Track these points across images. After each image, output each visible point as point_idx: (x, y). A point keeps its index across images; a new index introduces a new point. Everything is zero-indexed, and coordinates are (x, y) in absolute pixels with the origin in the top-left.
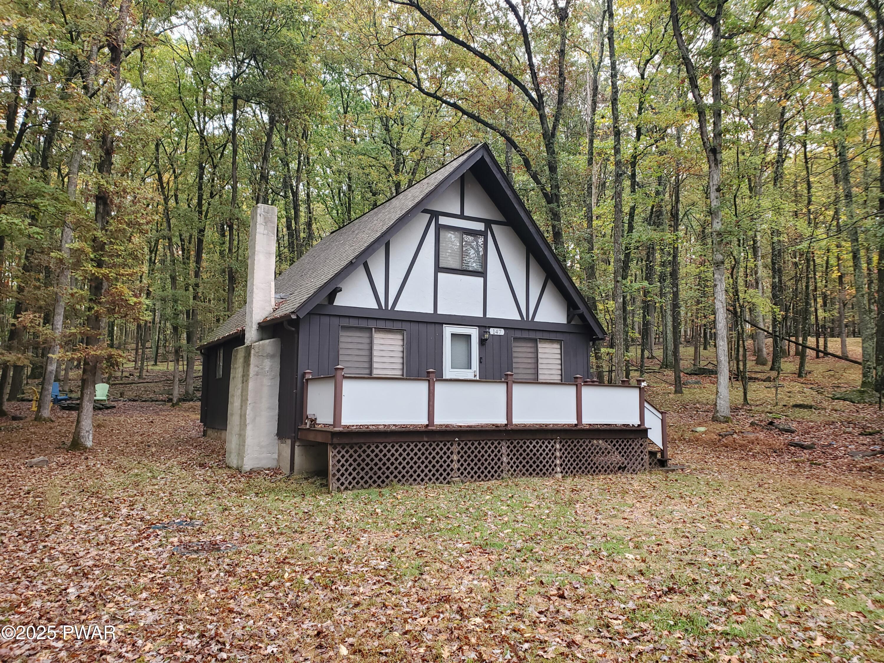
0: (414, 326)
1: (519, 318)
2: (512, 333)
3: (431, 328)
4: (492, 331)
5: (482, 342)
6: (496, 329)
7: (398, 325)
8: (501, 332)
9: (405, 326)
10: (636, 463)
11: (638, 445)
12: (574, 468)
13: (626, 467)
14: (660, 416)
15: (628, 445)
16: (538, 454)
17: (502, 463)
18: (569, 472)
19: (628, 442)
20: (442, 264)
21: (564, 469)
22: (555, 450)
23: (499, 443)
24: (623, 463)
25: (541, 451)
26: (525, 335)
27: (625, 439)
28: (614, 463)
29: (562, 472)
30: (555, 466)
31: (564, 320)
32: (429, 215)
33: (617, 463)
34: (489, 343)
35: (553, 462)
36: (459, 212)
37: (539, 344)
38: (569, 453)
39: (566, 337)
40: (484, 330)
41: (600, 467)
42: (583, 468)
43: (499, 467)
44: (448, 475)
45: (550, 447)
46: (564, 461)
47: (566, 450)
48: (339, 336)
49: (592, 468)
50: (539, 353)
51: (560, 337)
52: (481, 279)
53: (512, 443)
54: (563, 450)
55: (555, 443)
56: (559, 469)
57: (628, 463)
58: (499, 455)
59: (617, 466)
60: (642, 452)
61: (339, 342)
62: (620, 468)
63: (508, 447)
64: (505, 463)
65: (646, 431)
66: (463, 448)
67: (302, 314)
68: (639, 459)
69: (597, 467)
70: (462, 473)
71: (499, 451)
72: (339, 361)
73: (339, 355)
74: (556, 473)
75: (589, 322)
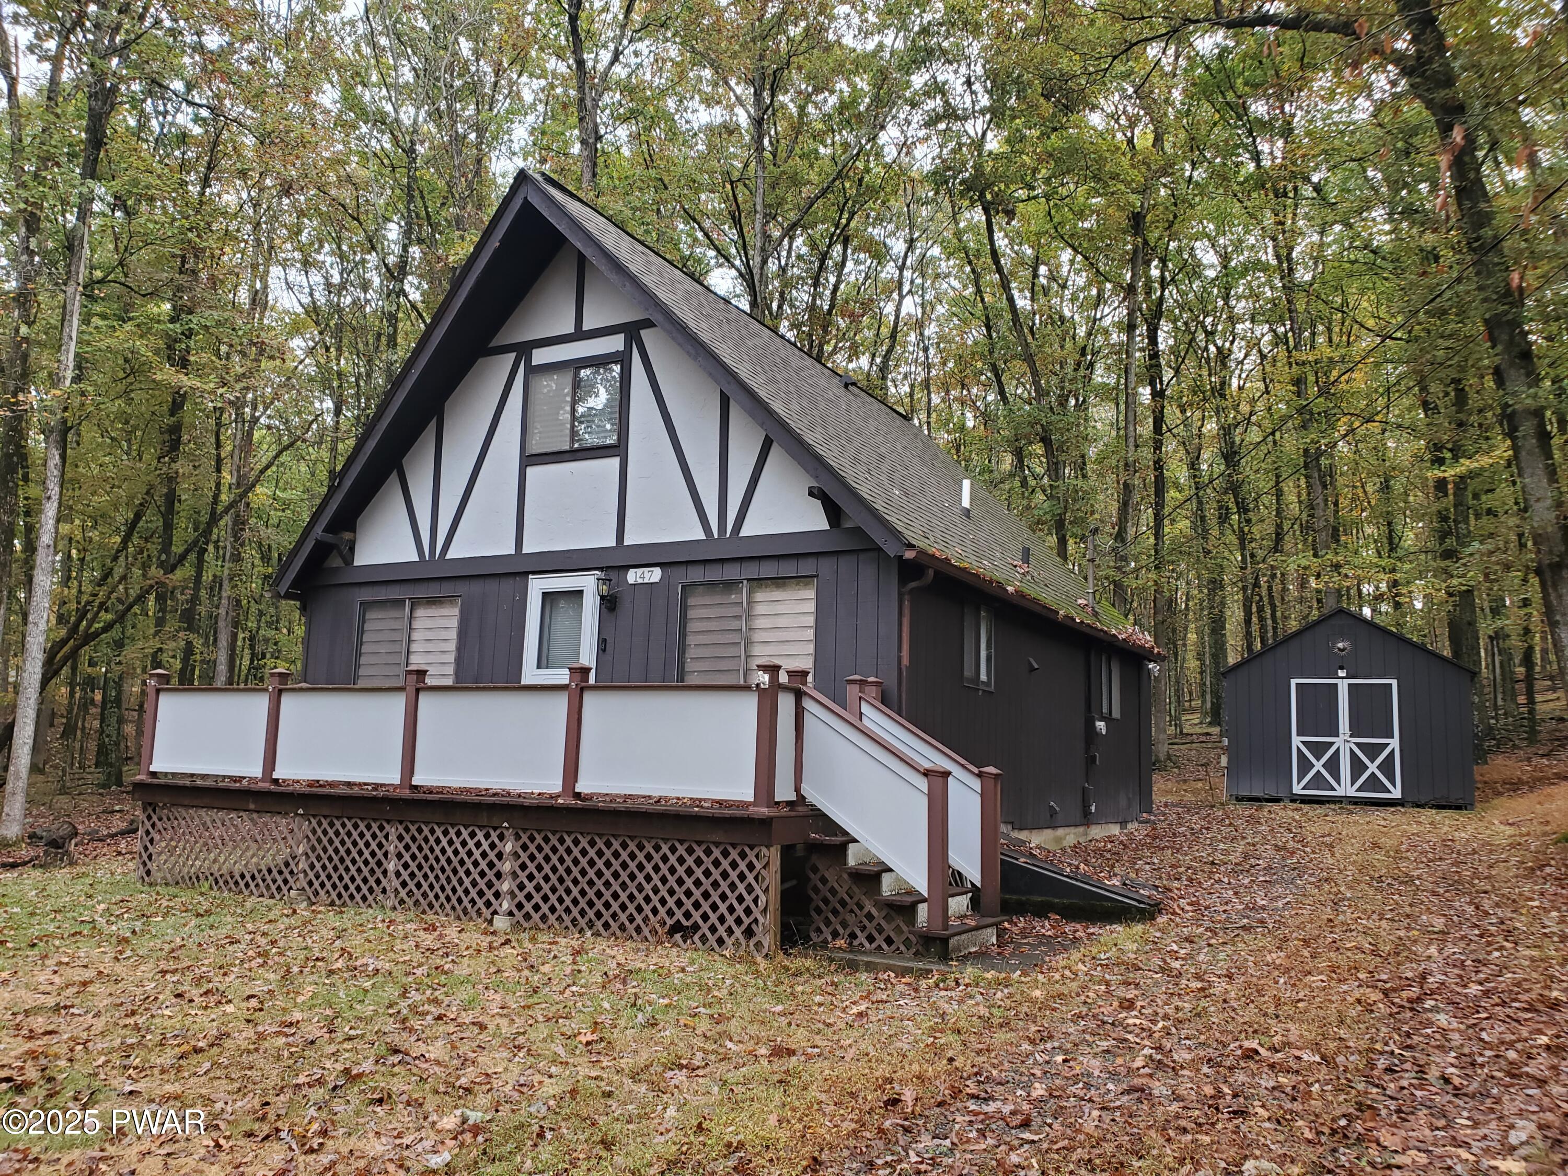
0: (476, 588)
1: (702, 536)
2: (681, 576)
3: (507, 586)
4: (633, 576)
5: (609, 603)
6: (640, 571)
7: (447, 589)
8: (655, 575)
9: (462, 588)
10: (730, 920)
11: (743, 866)
12: (553, 909)
13: (696, 927)
14: (923, 784)
15: (708, 862)
16: (455, 861)
17: (385, 872)
18: (536, 917)
19: (708, 852)
20: (535, 447)
21: (520, 906)
22: (500, 856)
23: (381, 828)
24: (687, 915)
25: (463, 853)
26: (714, 574)
27: (699, 843)
28: (662, 911)
29: (511, 914)
30: (497, 895)
31: (819, 522)
32: (513, 355)
33: (670, 913)
34: (625, 606)
35: (490, 885)
36: (571, 329)
37: (750, 593)
38: (539, 868)
39: (826, 567)
40: (613, 575)
41: (623, 917)
42: (575, 912)
43: (378, 882)
44: (286, 882)
45: (485, 846)
46: (521, 887)
47: (532, 858)
48: (363, 621)
49: (599, 915)
50: (750, 616)
51: (807, 568)
52: (615, 462)
53: (407, 830)
54: (524, 857)
55: (501, 837)
56: (505, 905)
57: (705, 917)
58: (380, 854)
59: (670, 922)
60: (750, 889)
61: (361, 632)
62: (677, 928)
63: (400, 838)
64: (391, 874)
65: (765, 823)
66: (314, 832)
67: (283, 589)
68: (740, 910)
69: (614, 916)
70: (311, 884)
71: (380, 846)
72: (358, 666)
73: (359, 654)
74: (495, 912)
75: (854, 518)
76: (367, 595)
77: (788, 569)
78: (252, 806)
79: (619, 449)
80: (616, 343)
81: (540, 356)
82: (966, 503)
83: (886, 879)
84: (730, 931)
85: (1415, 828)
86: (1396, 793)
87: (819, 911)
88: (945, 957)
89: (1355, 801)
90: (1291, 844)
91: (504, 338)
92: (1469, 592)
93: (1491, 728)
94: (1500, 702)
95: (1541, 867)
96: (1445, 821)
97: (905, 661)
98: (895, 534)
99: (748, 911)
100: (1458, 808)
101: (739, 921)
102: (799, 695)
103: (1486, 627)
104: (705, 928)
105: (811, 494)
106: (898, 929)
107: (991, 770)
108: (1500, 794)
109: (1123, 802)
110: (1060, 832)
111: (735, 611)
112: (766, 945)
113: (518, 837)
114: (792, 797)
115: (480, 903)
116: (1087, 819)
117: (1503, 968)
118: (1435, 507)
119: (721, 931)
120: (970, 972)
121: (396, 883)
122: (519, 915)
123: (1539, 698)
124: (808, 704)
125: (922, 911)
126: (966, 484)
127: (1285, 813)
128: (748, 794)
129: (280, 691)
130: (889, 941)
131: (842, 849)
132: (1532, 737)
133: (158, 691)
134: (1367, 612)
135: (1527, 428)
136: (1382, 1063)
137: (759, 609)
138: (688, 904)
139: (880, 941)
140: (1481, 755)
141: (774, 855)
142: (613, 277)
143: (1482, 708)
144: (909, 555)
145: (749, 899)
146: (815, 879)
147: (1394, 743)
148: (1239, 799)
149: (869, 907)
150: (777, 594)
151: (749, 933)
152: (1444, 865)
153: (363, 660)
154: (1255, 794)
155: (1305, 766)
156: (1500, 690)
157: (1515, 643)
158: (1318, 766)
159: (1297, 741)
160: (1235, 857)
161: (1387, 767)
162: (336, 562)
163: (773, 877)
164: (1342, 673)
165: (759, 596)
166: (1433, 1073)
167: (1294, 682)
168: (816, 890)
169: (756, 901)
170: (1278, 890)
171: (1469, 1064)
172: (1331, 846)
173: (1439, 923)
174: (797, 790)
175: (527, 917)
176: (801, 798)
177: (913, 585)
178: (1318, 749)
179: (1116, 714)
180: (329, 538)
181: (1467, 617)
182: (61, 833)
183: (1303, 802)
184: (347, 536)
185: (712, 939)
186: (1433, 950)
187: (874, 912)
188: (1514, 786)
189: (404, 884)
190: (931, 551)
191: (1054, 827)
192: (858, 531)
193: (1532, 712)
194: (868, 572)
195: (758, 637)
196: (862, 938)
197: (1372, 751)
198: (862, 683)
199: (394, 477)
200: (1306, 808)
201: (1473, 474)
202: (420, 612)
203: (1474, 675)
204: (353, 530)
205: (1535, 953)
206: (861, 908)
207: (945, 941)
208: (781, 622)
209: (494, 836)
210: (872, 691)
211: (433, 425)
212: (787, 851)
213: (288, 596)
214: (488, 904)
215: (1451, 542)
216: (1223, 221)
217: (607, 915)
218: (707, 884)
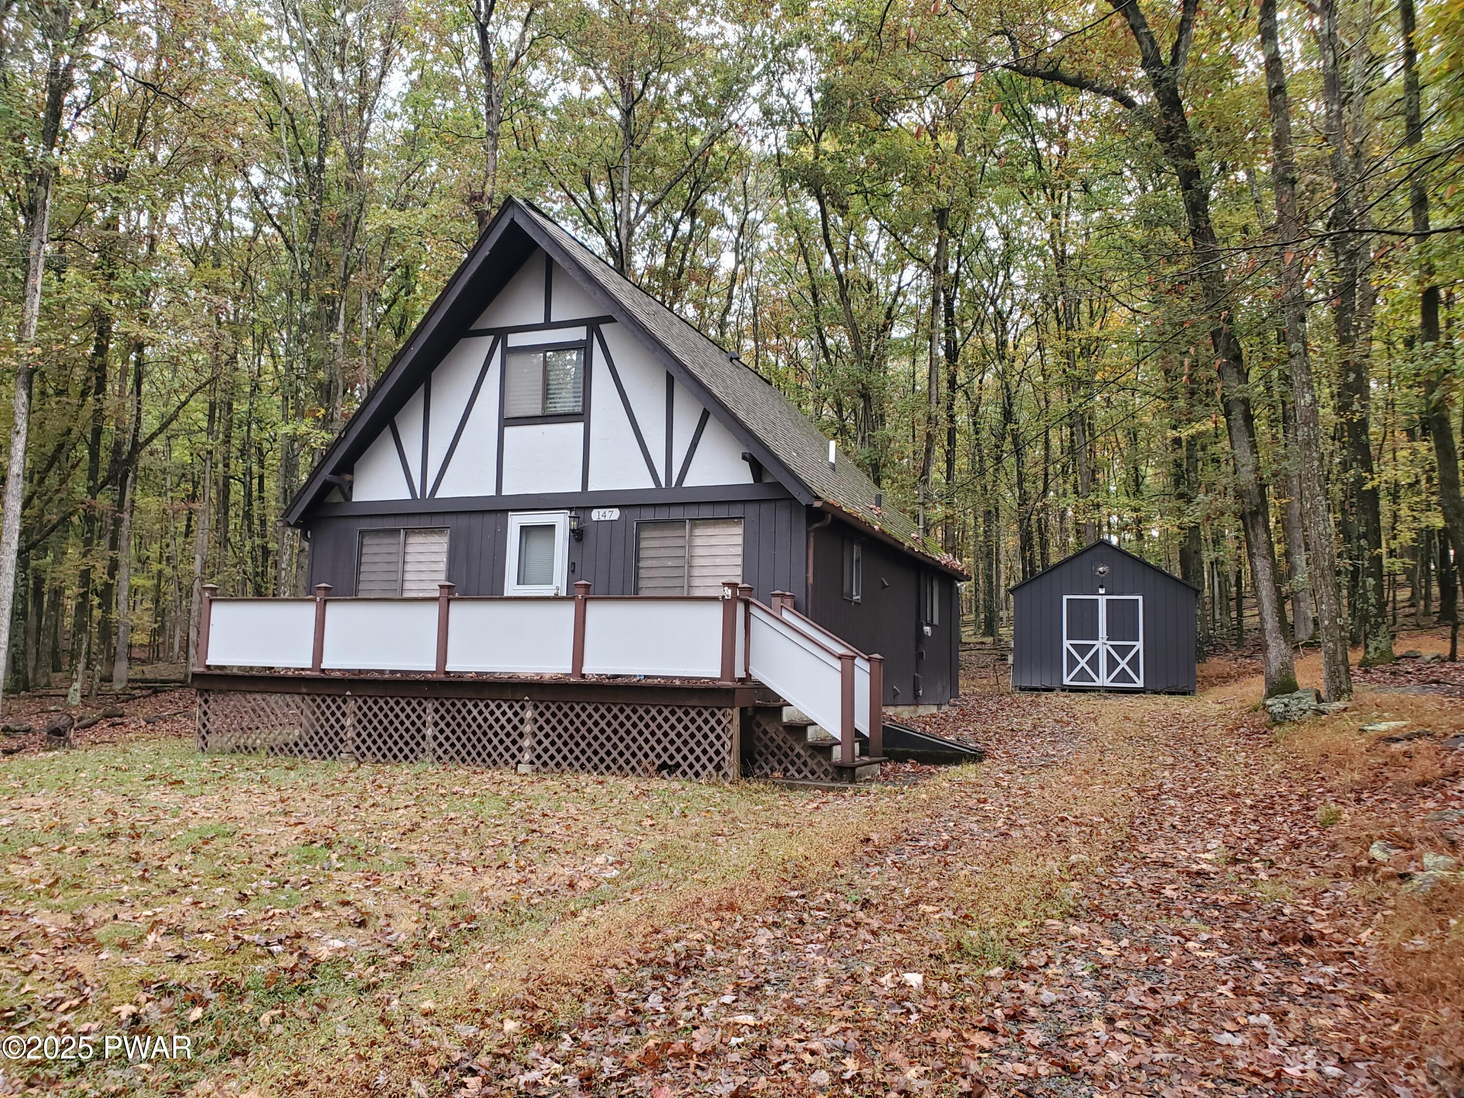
0: (463, 521)
1: (653, 486)
2: (635, 516)
3: (490, 520)
4: (596, 515)
5: (577, 535)
6: (602, 511)
7: (437, 522)
8: (614, 514)
9: (450, 521)
10: (704, 759)
11: (713, 722)
12: (565, 758)
13: (678, 765)
14: (838, 664)
15: (686, 720)
16: (485, 726)
17: (424, 737)
18: (552, 764)
19: (686, 713)
20: (512, 412)
21: (539, 757)
22: (522, 721)
23: (420, 704)
24: (671, 757)
25: (491, 720)
26: (662, 514)
27: (680, 707)
28: (652, 756)
29: (532, 763)
30: (520, 750)
31: (747, 478)
32: (491, 338)
33: (658, 756)
34: (590, 537)
35: (514, 742)
36: (541, 320)
37: (691, 530)
38: (554, 729)
39: (751, 511)
40: (581, 514)
41: (621, 761)
42: (583, 759)
43: (418, 744)
44: (336, 748)
45: (510, 714)
46: (540, 743)
47: (548, 722)
48: (361, 545)
49: (602, 760)
50: (691, 546)
51: (737, 511)
52: (580, 426)
53: (442, 704)
54: (541, 721)
55: (523, 708)
56: (527, 757)
57: (685, 758)
58: (419, 723)
59: (658, 763)
60: (718, 737)
61: (360, 554)
62: (664, 766)
63: (436, 711)
64: (429, 738)
65: (730, 692)
66: (360, 708)
67: (292, 520)
68: (711, 752)
69: (614, 761)
70: (358, 748)
71: (419, 717)
72: (358, 582)
73: (359, 573)
74: (519, 762)
75: (774, 475)
76: (365, 525)
77: (722, 512)
78: (304, 690)
79: (582, 416)
80: (579, 334)
81: (514, 340)
82: (832, 459)
83: (810, 730)
84: (704, 767)
85: (1154, 708)
86: (1140, 683)
87: (761, 754)
88: (853, 781)
89: (1110, 690)
90: (1065, 719)
91: (483, 322)
92: (1197, 528)
93: (1210, 637)
94: (1217, 617)
95: (1238, 729)
96: (1175, 703)
97: (811, 581)
98: (807, 489)
99: (717, 753)
100: (1184, 694)
101: (710, 760)
102: (747, 604)
103: (1208, 556)
104: (685, 766)
105: (744, 458)
106: (819, 764)
107: (877, 656)
108: (1213, 685)
109: (940, 689)
110: (900, 709)
111: (680, 542)
112: (731, 774)
113: (536, 707)
114: (743, 675)
115: (507, 756)
116: (916, 700)
117: (1207, 781)
118: (1172, 457)
119: (697, 767)
120: (874, 787)
121: (434, 745)
122: (538, 763)
123: (1247, 613)
124: (753, 610)
125: (837, 751)
126: (833, 444)
127: (1058, 699)
128: (716, 673)
129: (326, 601)
130: (813, 773)
131: (779, 710)
132: (1240, 642)
133: (211, 601)
134: (1114, 540)
135: (1237, 412)
136: (1138, 821)
137: (698, 542)
138: (672, 750)
139: (806, 772)
140: (1201, 656)
141: (736, 713)
142: (586, 286)
143: (1203, 619)
144: (817, 504)
145: (718, 745)
146: (758, 732)
147: (1139, 645)
148: (1022, 689)
149: (798, 749)
150: (711, 531)
151: (718, 768)
152: (1173, 729)
153: (362, 577)
154: (1034, 685)
155: (1073, 663)
156: (1217, 606)
157: (1230, 568)
158: (1083, 663)
159: (1066, 644)
160: (1028, 727)
161: (1134, 663)
162: (336, 497)
163: (735, 729)
164: (1102, 591)
165: (698, 532)
166: (1166, 825)
167: (1065, 598)
168: (760, 739)
169: (723, 745)
170: (1060, 746)
171: (1186, 820)
172: (1095, 720)
173: (1170, 760)
174: (747, 670)
175: (545, 764)
176: (749, 675)
177: (816, 525)
178: (1083, 650)
179: (936, 621)
180: (335, 479)
181: (1194, 547)
182: (62, 722)
183: (1071, 691)
184: (348, 477)
185: (690, 773)
186: (1166, 774)
187: (802, 752)
188: (1225, 679)
189: (441, 745)
190: (831, 501)
191: (896, 705)
192: (777, 486)
193: (1240, 623)
194: (783, 515)
195: (697, 562)
196: (793, 770)
197: (1123, 651)
198: (783, 596)
199: (387, 431)
200: (1073, 695)
201: (1201, 434)
202: (412, 540)
203: (1198, 592)
204: (351, 472)
205: (1229, 773)
206: (792, 750)
207: (853, 769)
208: (714, 551)
209: (517, 707)
210: (788, 603)
211: (421, 390)
212: (743, 711)
213: (296, 525)
214: (513, 756)
215: (1183, 488)
216: (1004, 203)
217: (608, 760)
218: (686, 735)
